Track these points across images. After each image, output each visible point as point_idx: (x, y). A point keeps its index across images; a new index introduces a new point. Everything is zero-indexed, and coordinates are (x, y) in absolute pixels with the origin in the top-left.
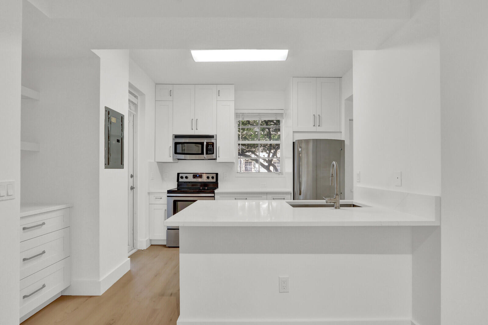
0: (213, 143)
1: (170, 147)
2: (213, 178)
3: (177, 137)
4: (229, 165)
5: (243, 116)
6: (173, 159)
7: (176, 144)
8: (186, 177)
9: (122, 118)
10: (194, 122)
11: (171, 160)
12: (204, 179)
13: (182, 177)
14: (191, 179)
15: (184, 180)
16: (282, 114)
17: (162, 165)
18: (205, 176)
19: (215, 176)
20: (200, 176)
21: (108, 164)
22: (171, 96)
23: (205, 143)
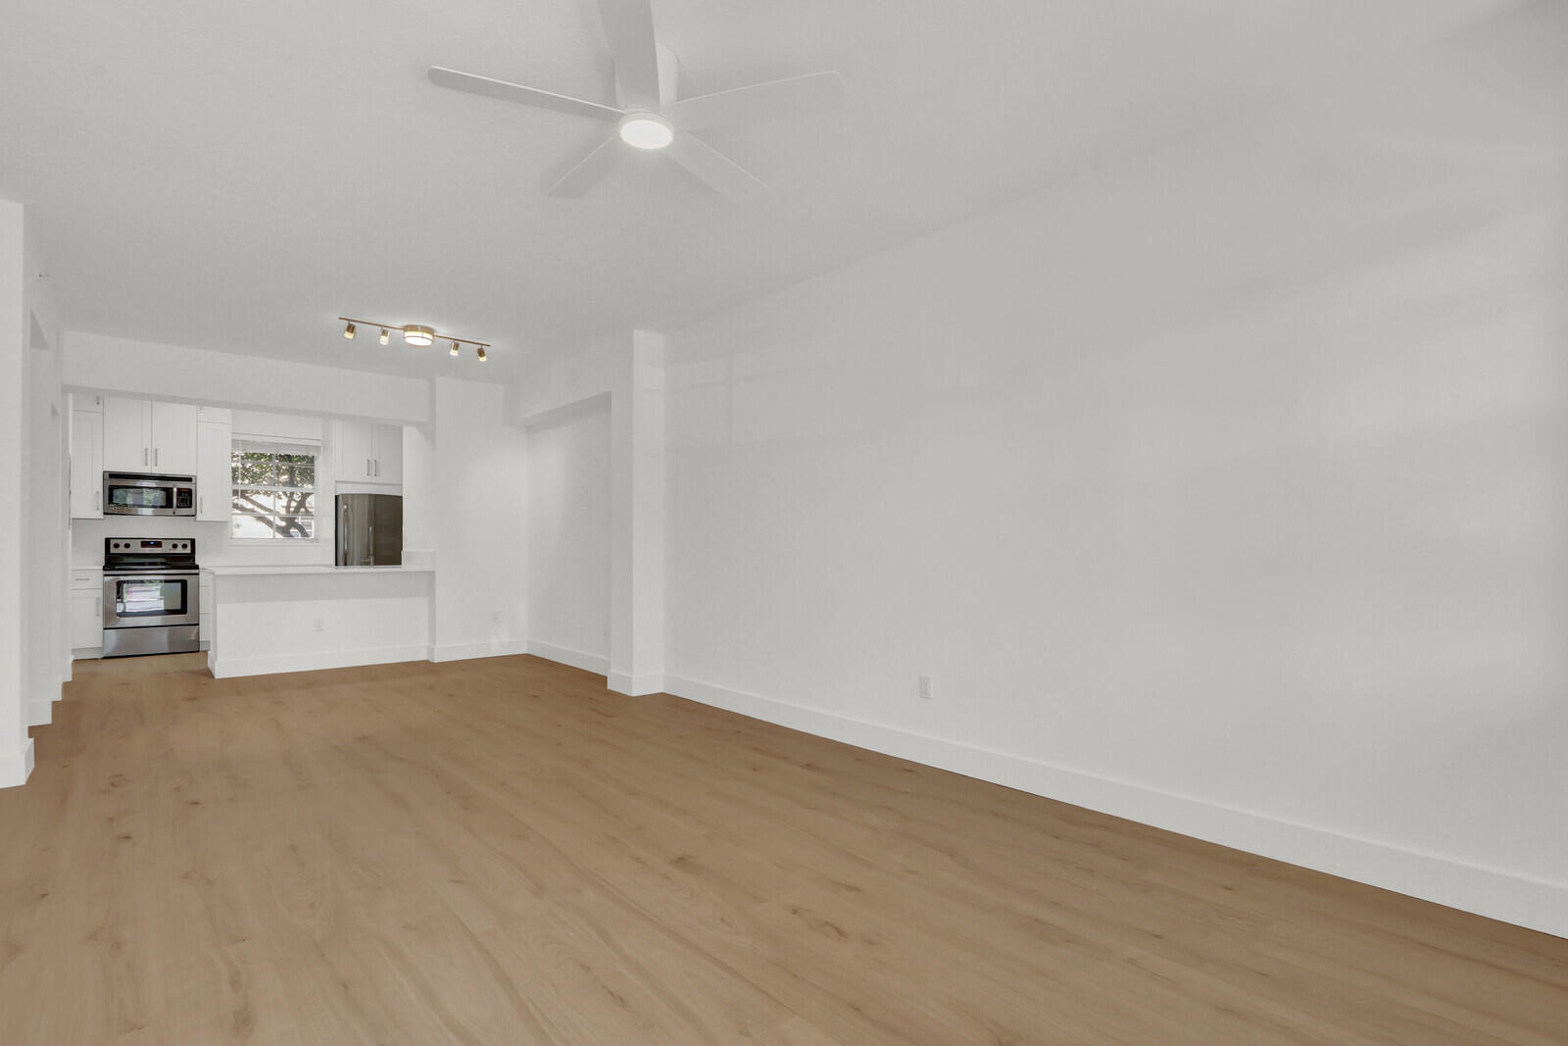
0: (190, 491)
1: (97, 493)
2: (185, 546)
3: (113, 475)
4: (219, 525)
5: (249, 447)
6: (101, 513)
7: (109, 489)
8: (127, 546)
10: (152, 454)
12: (166, 549)
13: (117, 546)
14: (136, 549)
15: (122, 550)
16: (318, 448)
17: (80, 523)
18: (167, 544)
19: (189, 543)
20: (158, 544)
22: (99, 404)
23: (175, 490)
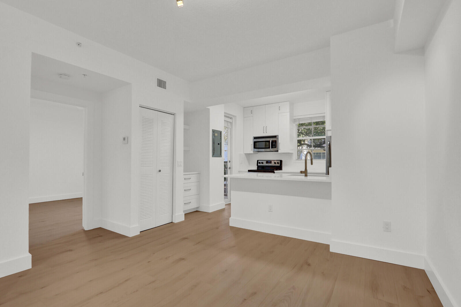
0: (276, 141)
1: (252, 144)
3: (255, 138)
4: (289, 154)
5: (299, 121)
6: (254, 151)
7: (255, 143)
8: (262, 163)
9: (221, 133)
10: (265, 129)
11: (252, 152)
12: (273, 164)
13: (260, 163)
14: (265, 164)
15: (261, 165)
16: (326, 116)
17: (248, 155)
18: (273, 162)
19: (279, 162)
20: (270, 162)
21: (214, 155)
22: (252, 113)
23: (271, 141)
